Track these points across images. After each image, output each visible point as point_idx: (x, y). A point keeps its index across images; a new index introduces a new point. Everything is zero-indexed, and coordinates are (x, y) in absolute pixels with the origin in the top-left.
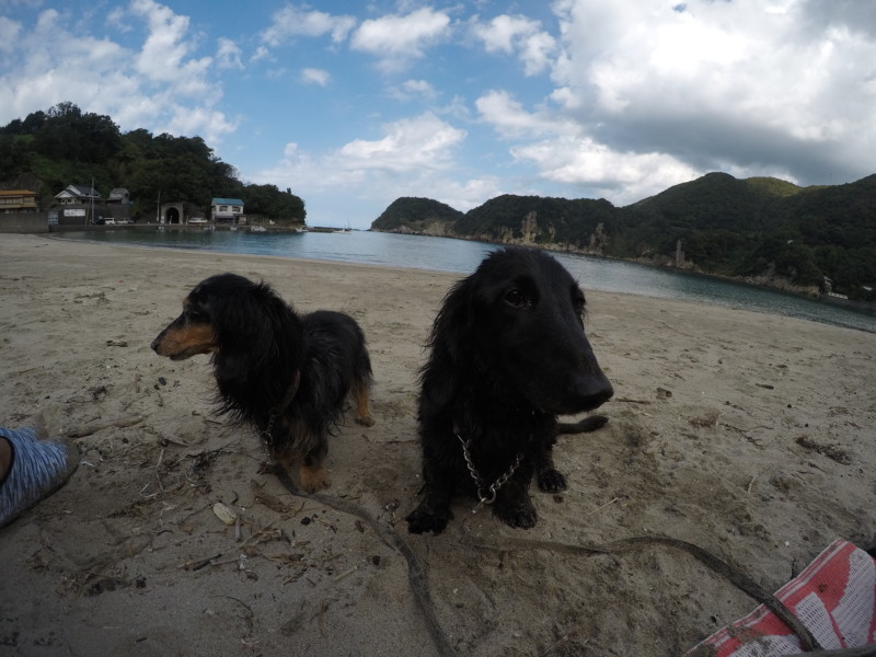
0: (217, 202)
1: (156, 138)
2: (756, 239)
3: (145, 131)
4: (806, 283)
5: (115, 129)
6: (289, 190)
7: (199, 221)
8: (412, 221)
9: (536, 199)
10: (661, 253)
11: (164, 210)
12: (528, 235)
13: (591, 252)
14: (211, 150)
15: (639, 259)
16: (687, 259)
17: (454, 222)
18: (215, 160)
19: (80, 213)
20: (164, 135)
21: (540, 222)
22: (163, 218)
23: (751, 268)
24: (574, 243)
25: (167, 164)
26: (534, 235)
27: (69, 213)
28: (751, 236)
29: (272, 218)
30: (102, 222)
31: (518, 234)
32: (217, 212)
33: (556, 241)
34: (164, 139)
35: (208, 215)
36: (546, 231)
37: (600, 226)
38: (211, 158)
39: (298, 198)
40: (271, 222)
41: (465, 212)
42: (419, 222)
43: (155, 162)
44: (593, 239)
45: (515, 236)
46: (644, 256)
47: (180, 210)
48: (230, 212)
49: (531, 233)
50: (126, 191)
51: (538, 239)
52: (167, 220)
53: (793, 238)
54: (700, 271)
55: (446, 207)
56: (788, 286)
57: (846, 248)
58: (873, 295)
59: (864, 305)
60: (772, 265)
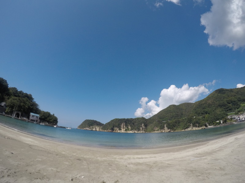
0: (32, 114)
1: (19, 92)
2: (185, 119)
3: (16, 89)
4: (201, 126)
5: (8, 85)
6: (54, 114)
7: (25, 118)
8: (89, 126)
9: (124, 119)
10: (161, 129)
11: (15, 113)
12: (123, 129)
13: (141, 132)
14: (34, 99)
15: (155, 132)
16: (168, 129)
17: (101, 127)
18: (34, 102)
20: (21, 91)
21: (126, 125)
22: (14, 115)
23: (186, 127)
24: (136, 130)
25: (19, 99)
26: (125, 129)
28: (184, 119)
29: (48, 122)
31: (120, 129)
32: (31, 118)
33: (131, 130)
34: (21, 92)
35: (28, 118)
36: (128, 128)
37: (143, 124)
38: (33, 101)
39: (56, 117)
41: (105, 124)
42: (91, 127)
43: (16, 98)
44: (141, 128)
45: (119, 130)
46: (156, 131)
47: (20, 114)
48: (35, 118)
49: (124, 129)
51: (126, 130)
52: (15, 116)
53: (195, 116)
54: (172, 131)
55: (99, 123)
56: (197, 129)
57: (209, 114)
58: (220, 123)
59: (219, 126)
60: (191, 124)
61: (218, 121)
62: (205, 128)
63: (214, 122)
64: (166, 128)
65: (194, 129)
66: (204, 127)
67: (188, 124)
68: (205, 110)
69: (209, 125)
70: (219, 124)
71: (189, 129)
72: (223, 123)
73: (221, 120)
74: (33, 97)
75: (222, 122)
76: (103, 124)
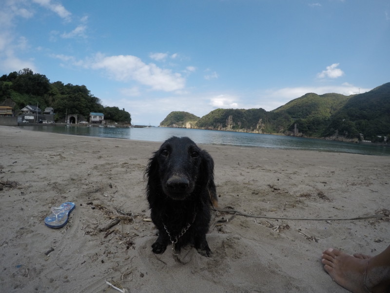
0: (92, 114)
1: (66, 86)
3: (61, 82)
4: (352, 137)
5: (48, 81)
6: (124, 109)
7: (84, 122)
8: (178, 122)
9: (232, 110)
10: (288, 130)
11: (69, 117)
12: (229, 126)
13: (257, 132)
14: (89, 91)
15: (278, 134)
16: (299, 132)
17: (196, 122)
18: (91, 95)
19: (32, 118)
20: (69, 84)
21: (234, 120)
22: (68, 121)
23: (328, 133)
24: (249, 129)
25: (70, 97)
26: (232, 126)
27: (27, 117)
29: (116, 121)
30: (41, 122)
31: (224, 126)
32: (92, 119)
33: (241, 128)
34: (69, 86)
35: (88, 120)
36: (237, 124)
37: (261, 120)
38: (89, 95)
39: (128, 113)
40: (116, 123)
41: (201, 117)
42: (181, 122)
43: (65, 96)
44: (258, 126)
46: (281, 132)
47: (76, 117)
48: (98, 119)
50: (52, 109)
51: (234, 128)
52: (70, 122)
53: (345, 118)
54: (306, 137)
55: (193, 115)
56: (345, 140)
57: (368, 120)
58: (382, 139)
59: (379, 144)
60: (337, 131)
61: (380, 137)
62: (357, 142)
63: (373, 136)
64: (296, 130)
65: (340, 138)
66: (356, 140)
67: (332, 129)
68: (364, 112)
69: (365, 139)
70: (380, 142)
71: (331, 137)
72: (387, 141)
73: (385, 136)
74: (88, 89)
75: (385, 140)
76: (199, 118)
